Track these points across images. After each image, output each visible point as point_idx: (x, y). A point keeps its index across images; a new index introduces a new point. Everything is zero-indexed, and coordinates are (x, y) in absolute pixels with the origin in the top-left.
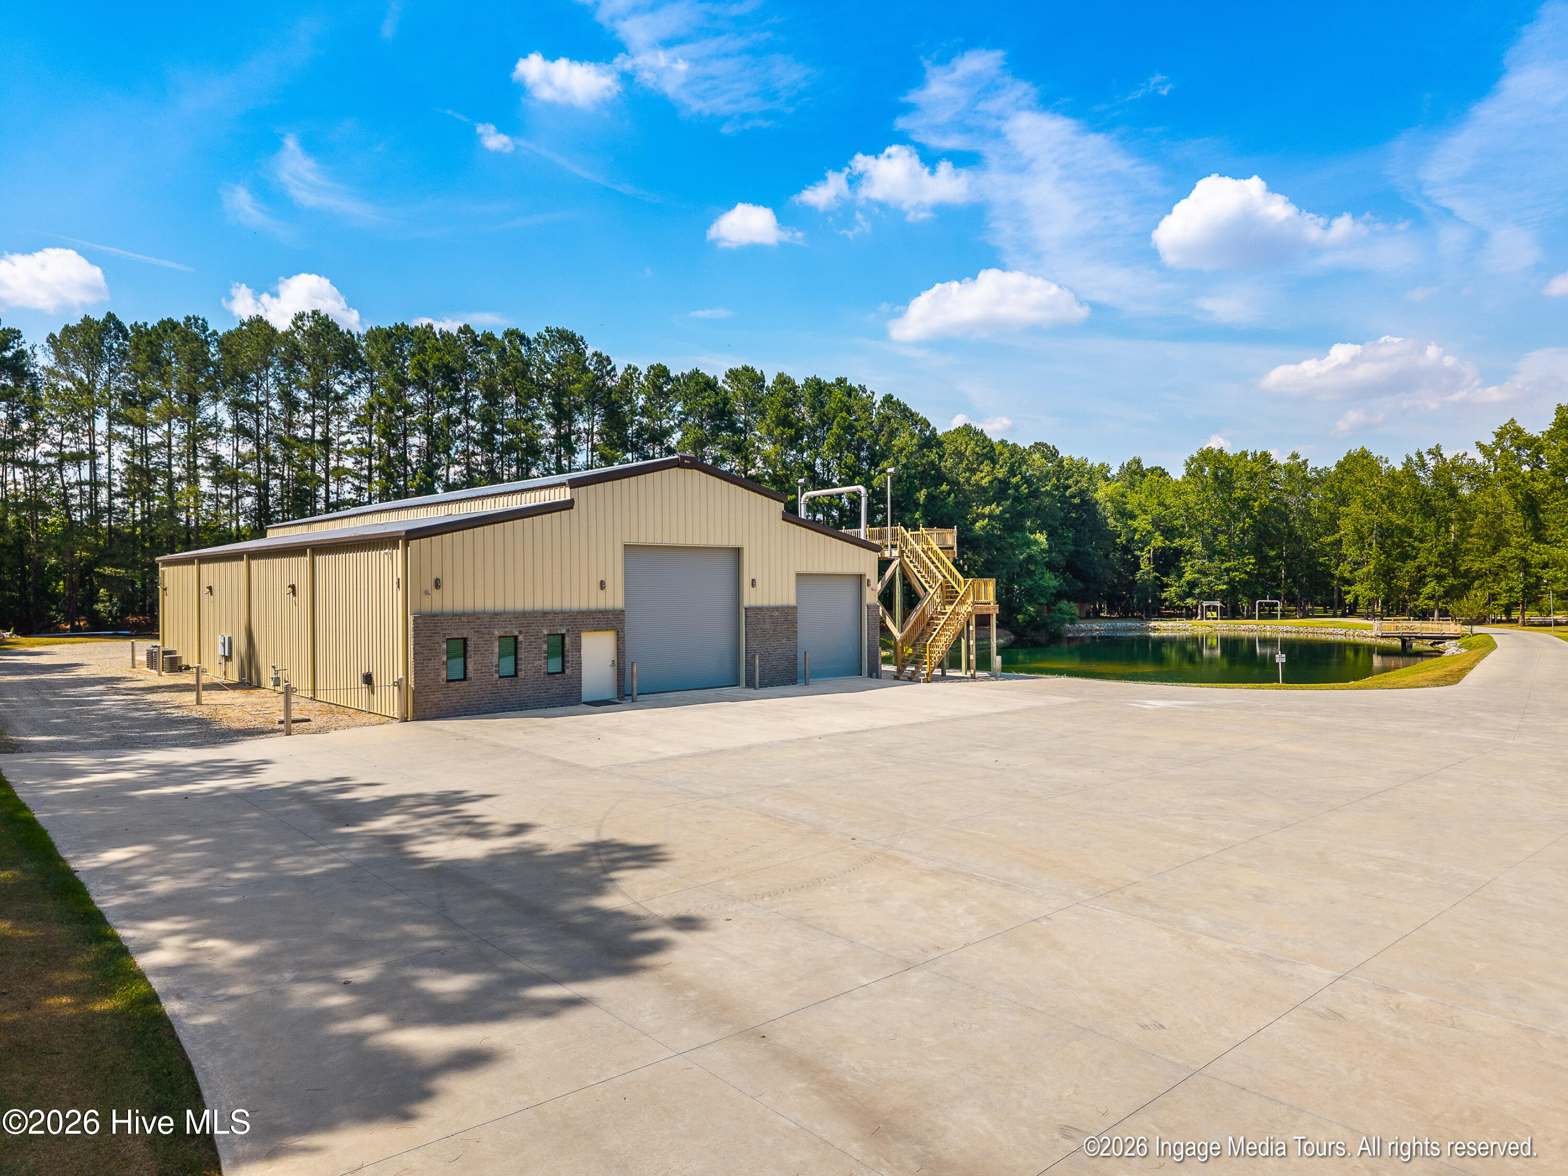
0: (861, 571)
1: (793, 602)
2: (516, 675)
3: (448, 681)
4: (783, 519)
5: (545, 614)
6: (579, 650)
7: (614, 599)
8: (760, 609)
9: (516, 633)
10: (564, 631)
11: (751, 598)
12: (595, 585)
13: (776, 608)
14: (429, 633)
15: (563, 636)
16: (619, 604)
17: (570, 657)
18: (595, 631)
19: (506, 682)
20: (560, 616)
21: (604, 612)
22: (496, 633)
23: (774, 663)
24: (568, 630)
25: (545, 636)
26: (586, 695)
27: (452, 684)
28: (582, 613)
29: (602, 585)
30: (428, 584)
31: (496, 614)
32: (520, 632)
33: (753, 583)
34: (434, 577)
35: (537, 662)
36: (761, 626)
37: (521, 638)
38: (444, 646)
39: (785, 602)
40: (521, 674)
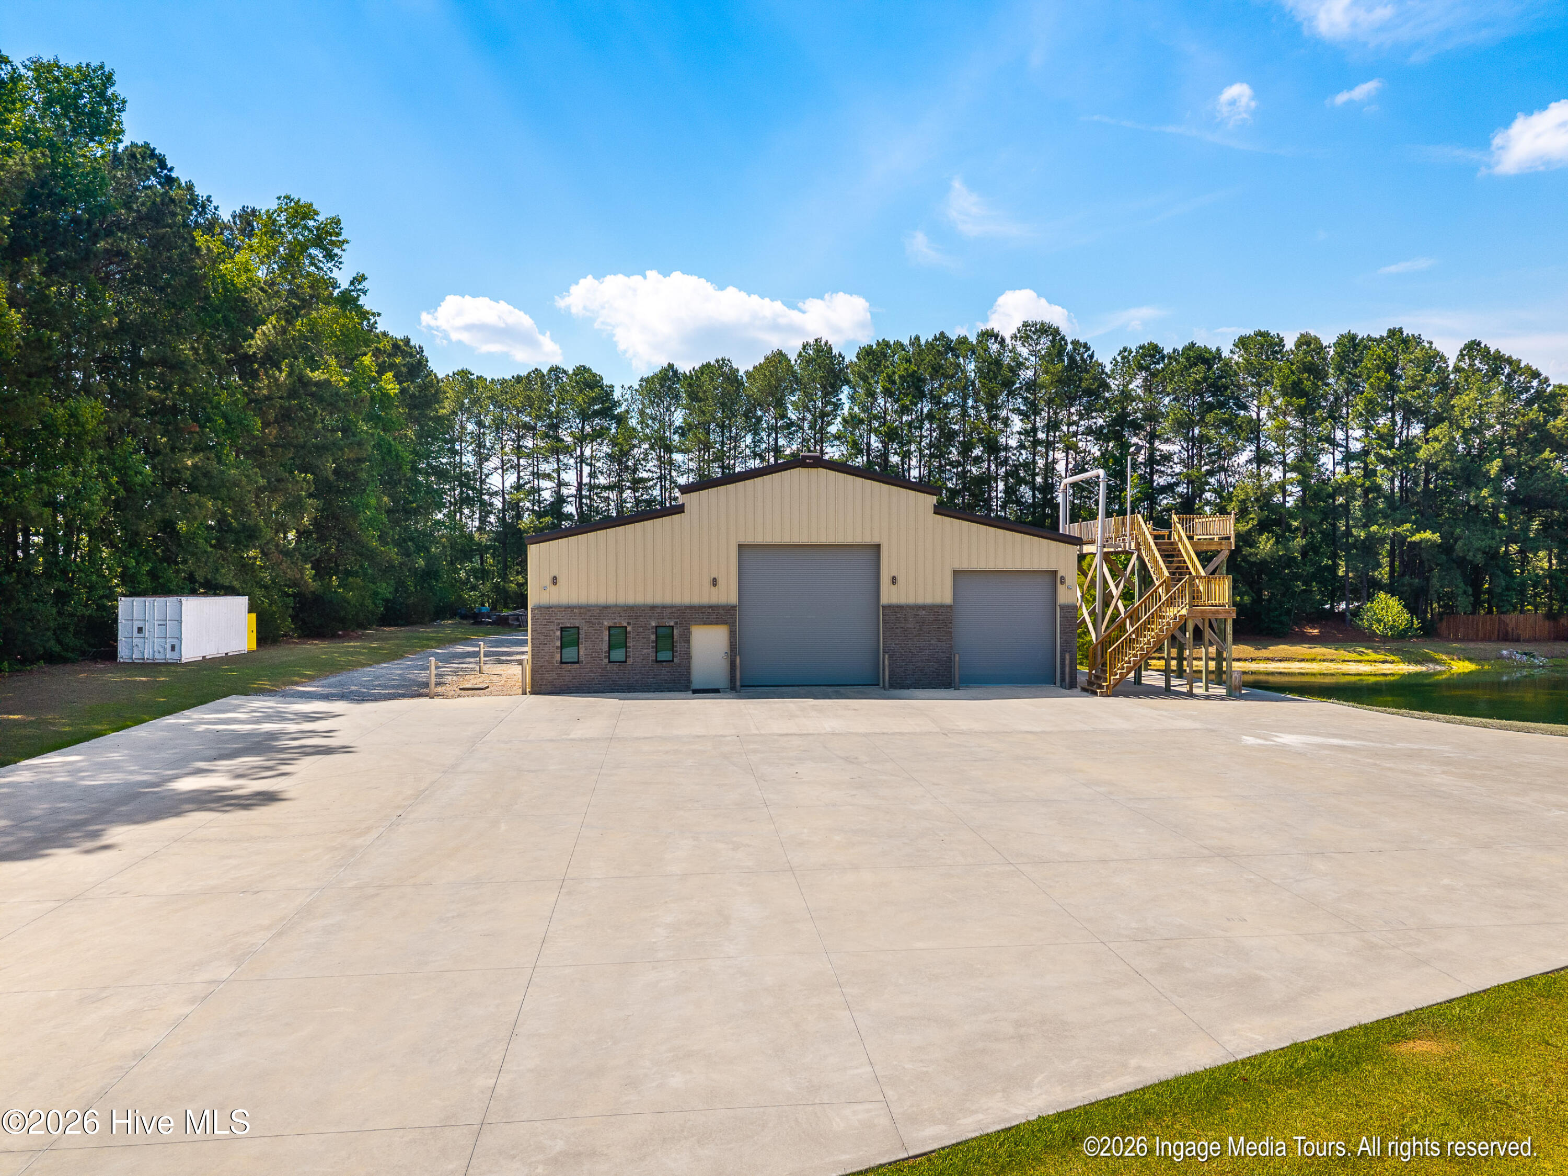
0: (1053, 567)
1: (948, 599)
2: (626, 662)
3: (562, 663)
4: (935, 513)
5: (653, 608)
6: (688, 641)
7: (728, 594)
8: (901, 607)
9: (625, 624)
10: (672, 624)
11: (890, 596)
12: (707, 582)
13: (923, 607)
14: (544, 622)
15: (672, 627)
16: (733, 599)
17: (679, 647)
18: (705, 624)
19: (615, 667)
20: (669, 611)
21: (712, 607)
22: (606, 623)
23: (919, 664)
24: (676, 623)
25: (653, 627)
26: (696, 683)
27: (564, 666)
28: (691, 607)
29: (715, 582)
30: (547, 581)
31: (606, 607)
32: (629, 624)
33: (894, 580)
34: (552, 575)
35: (645, 651)
36: (902, 625)
37: (629, 629)
38: (558, 633)
39: (938, 600)
40: (630, 661)
